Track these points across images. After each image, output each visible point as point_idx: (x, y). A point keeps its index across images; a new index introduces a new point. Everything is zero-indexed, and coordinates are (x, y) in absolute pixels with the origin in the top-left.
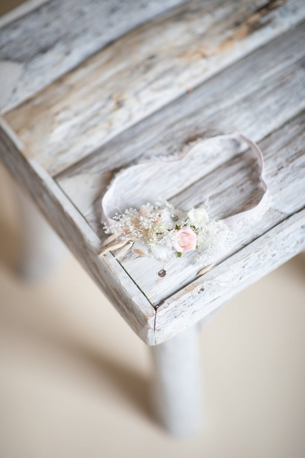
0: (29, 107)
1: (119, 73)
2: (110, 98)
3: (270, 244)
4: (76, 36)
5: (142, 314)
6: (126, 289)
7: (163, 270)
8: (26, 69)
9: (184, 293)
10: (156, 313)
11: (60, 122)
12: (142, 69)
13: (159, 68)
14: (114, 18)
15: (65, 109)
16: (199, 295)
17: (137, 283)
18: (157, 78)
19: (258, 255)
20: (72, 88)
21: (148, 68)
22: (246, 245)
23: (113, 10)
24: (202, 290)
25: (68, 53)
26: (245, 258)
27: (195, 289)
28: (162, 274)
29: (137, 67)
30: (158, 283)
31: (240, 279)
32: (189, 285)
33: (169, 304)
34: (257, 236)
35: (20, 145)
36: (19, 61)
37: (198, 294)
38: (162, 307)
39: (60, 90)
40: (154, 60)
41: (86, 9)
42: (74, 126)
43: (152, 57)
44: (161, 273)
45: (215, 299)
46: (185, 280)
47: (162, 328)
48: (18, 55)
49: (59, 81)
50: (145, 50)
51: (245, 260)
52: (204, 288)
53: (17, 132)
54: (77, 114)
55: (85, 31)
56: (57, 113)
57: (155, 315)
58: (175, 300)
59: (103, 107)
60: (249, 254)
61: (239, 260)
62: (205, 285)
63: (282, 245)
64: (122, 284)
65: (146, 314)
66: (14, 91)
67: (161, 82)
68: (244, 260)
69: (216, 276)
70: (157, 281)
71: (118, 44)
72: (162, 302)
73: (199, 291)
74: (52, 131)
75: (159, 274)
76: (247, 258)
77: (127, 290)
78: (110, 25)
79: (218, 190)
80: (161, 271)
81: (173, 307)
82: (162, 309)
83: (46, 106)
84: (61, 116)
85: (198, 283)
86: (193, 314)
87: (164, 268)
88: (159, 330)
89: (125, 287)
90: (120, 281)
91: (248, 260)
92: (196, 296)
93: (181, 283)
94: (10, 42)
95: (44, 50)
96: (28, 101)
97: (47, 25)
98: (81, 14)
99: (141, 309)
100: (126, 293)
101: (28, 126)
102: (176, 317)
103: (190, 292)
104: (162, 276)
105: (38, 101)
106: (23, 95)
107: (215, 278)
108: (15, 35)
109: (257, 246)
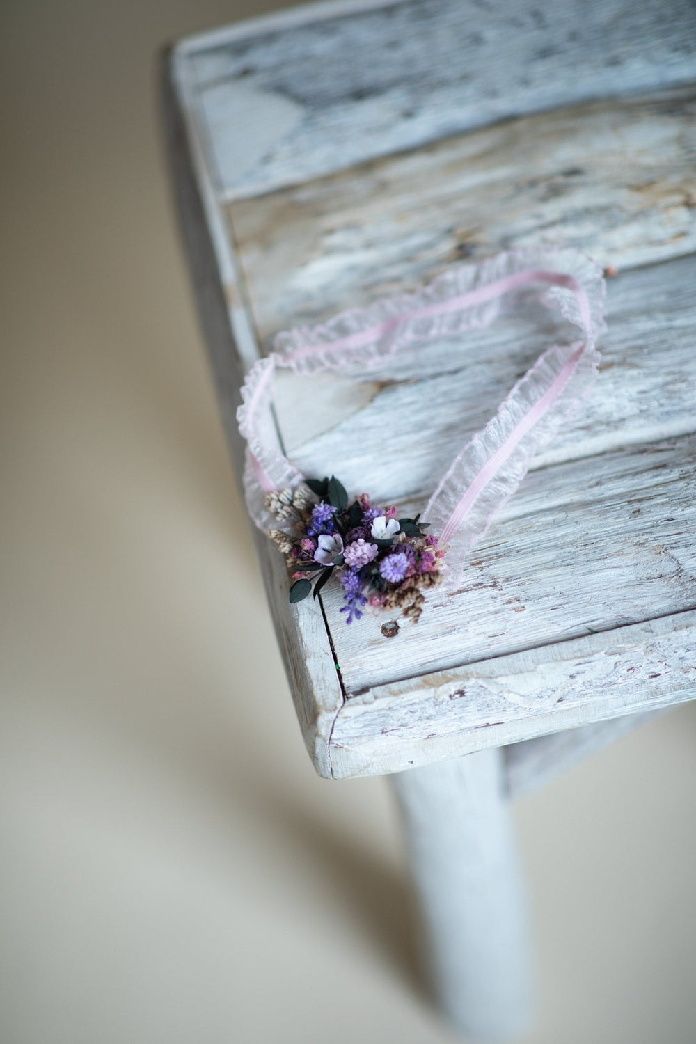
0: (281, 201)
1: (491, 186)
2: (450, 231)
3: (650, 648)
4: (443, 84)
5: (312, 700)
6: (305, 637)
7: (396, 623)
8: (308, 122)
9: (418, 687)
10: (342, 707)
11: (329, 251)
12: (541, 189)
13: (578, 199)
14: (540, 68)
15: (350, 227)
16: (450, 702)
17: (331, 633)
18: (564, 220)
19: (616, 663)
20: (383, 187)
21: (555, 191)
22: (596, 632)
23: (545, 53)
24: (461, 693)
25: (408, 114)
26: (579, 658)
27: (446, 687)
28: (390, 630)
29: (533, 183)
30: (373, 647)
31: (559, 701)
32: (436, 674)
33: (376, 698)
34: (628, 621)
35: (228, 274)
36: (301, 100)
37: (449, 699)
38: (359, 698)
39: (359, 186)
40: (575, 179)
41: (490, 34)
42: (352, 268)
43: (574, 172)
44: (389, 627)
45: (488, 725)
46: (435, 661)
47: (348, 744)
48: (306, 88)
49: (366, 166)
50: (566, 154)
51: (580, 664)
52: (466, 690)
53: (236, 245)
54: (368, 245)
55: (465, 78)
56: (331, 232)
57: (337, 711)
58: (394, 694)
59: (428, 246)
60: (593, 653)
61: (566, 658)
62: (470, 685)
63: (682, 659)
64: (301, 624)
65: (321, 703)
66: (267, 159)
67: (570, 231)
68: (577, 661)
69: (501, 676)
70: (374, 643)
71: (520, 126)
72: (365, 690)
73: (452, 693)
74: (304, 264)
75: (384, 630)
76: (586, 659)
77: (304, 640)
78: (525, 82)
79: (588, 496)
80: (390, 623)
81: (384, 709)
82: (357, 704)
83: (315, 210)
84: (337, 239)
85: (456, 677)
86: (428, 740)
87: (398, 619)
88: (337, 747)
89: (303, 631)
90: (299, 615)
91: (587, 665)
92: (443, 702)
93: (425, 664)
94: (306, 58)
95: (360, 94)
96: (287, 190)
97: (393, 45)
98: (477, 40)
99: (315, 689)
100: (301, 645)
101: (264, 240)
102: (385, 731)
103: (432, 690)
104: (388, 636)
105: (303, 196)
106: (280, 174)
107: (496, 677)
108: (322, 46)
109: (617, 640)
